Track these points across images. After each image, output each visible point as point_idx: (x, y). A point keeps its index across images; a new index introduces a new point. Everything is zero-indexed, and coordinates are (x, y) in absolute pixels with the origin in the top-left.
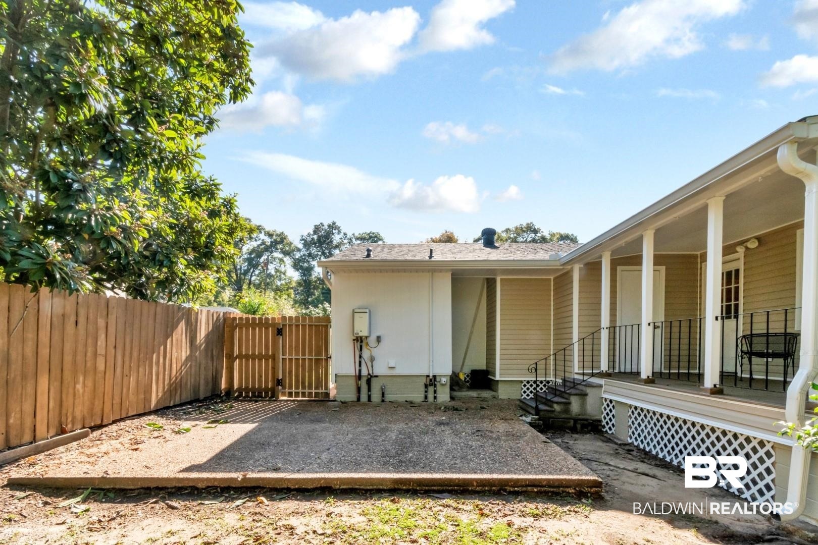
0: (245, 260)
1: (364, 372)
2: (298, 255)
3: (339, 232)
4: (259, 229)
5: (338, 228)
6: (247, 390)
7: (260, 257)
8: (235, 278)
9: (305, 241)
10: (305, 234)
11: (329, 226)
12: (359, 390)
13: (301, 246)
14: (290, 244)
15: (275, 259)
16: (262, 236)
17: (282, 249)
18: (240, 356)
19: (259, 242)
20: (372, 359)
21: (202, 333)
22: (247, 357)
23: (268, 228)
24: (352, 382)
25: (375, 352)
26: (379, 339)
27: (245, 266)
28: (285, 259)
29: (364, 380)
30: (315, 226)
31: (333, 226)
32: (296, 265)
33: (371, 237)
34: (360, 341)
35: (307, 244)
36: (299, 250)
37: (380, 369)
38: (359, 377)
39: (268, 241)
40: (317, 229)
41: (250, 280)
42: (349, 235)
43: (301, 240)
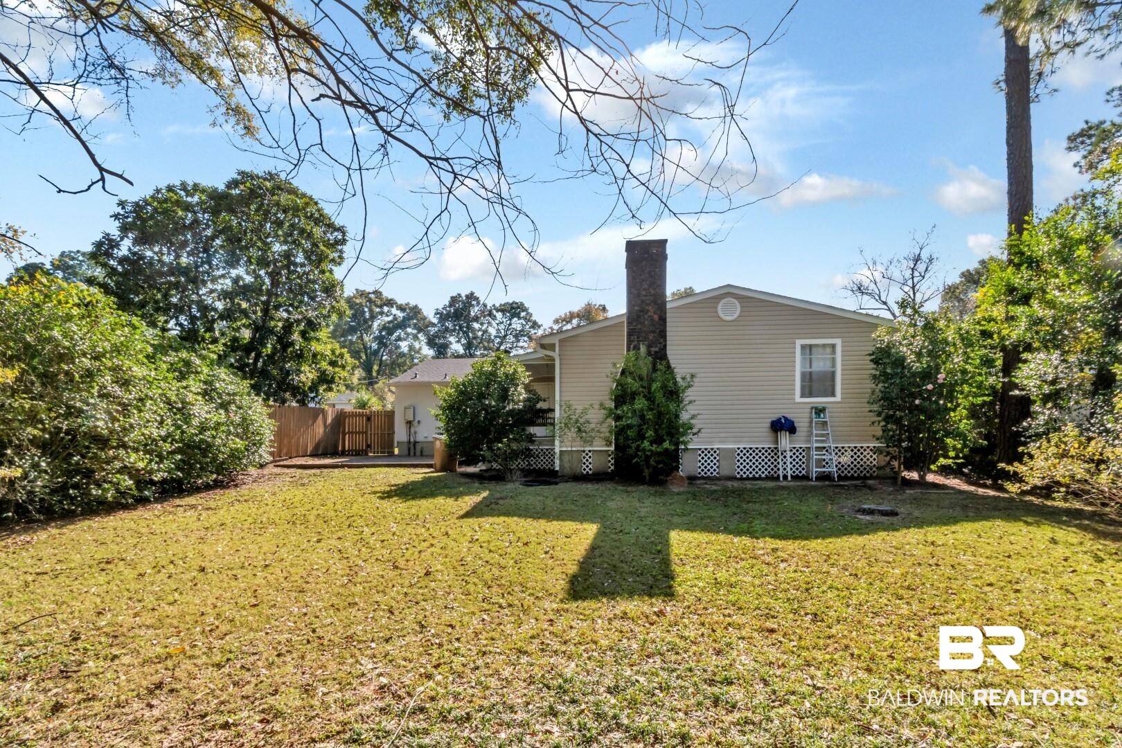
0: (376, 338)
1: (412, 440)
2: (433, 330)
3: (478, 303)
4: (390, 303)
5: (477, 299)
6: (352, 450)
7: (391, 334)
8: (364, 357)
9: (441, 314)
10: (440, 307)
11: (467, 296)
12: (409, 450)
13: (435, 321)
14: (425, 318)
15: (408, 334)
16: (394, 311)
17: (415, 325)
18: (349, 433)
19: (390, 318)
20: (415, 433)
21: (329, 421)
22: (352, 433)
23: (401, 301)
24: (406, 445)
25: (417, 429)
26: (419, 422)
27: (375, 346)
28: (419, 335)
29: (412, 446)
30: (452, 298)
31: (471, 296)
32: (431, 343)
33: (512, 308)
34: (409, 423)
35: (443, 317)
36: (434, 325)
37: (420, 438)
38: (409, 442)
39: (400, 315)
40: (454, 300)
41: (381, 360)
42: (489, 305)
43: (436, 314)
